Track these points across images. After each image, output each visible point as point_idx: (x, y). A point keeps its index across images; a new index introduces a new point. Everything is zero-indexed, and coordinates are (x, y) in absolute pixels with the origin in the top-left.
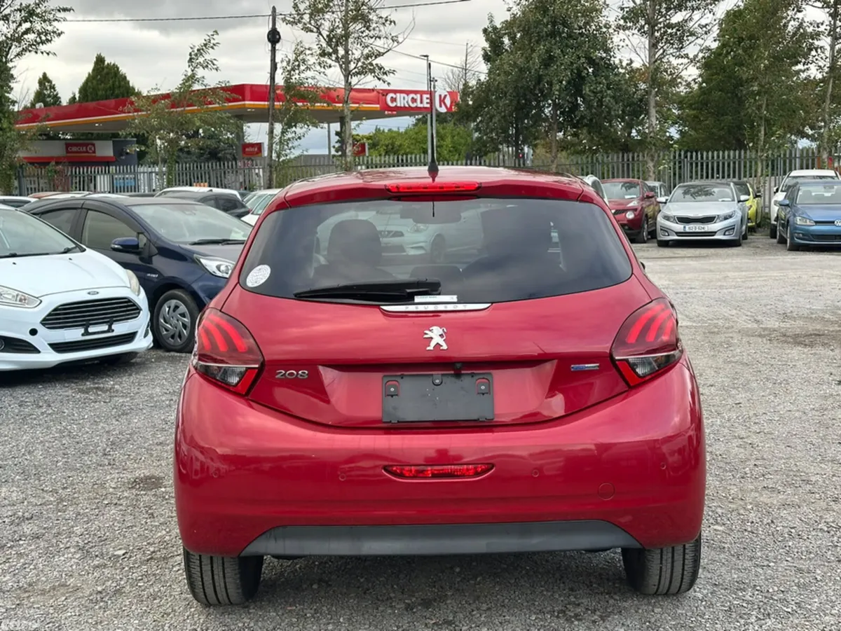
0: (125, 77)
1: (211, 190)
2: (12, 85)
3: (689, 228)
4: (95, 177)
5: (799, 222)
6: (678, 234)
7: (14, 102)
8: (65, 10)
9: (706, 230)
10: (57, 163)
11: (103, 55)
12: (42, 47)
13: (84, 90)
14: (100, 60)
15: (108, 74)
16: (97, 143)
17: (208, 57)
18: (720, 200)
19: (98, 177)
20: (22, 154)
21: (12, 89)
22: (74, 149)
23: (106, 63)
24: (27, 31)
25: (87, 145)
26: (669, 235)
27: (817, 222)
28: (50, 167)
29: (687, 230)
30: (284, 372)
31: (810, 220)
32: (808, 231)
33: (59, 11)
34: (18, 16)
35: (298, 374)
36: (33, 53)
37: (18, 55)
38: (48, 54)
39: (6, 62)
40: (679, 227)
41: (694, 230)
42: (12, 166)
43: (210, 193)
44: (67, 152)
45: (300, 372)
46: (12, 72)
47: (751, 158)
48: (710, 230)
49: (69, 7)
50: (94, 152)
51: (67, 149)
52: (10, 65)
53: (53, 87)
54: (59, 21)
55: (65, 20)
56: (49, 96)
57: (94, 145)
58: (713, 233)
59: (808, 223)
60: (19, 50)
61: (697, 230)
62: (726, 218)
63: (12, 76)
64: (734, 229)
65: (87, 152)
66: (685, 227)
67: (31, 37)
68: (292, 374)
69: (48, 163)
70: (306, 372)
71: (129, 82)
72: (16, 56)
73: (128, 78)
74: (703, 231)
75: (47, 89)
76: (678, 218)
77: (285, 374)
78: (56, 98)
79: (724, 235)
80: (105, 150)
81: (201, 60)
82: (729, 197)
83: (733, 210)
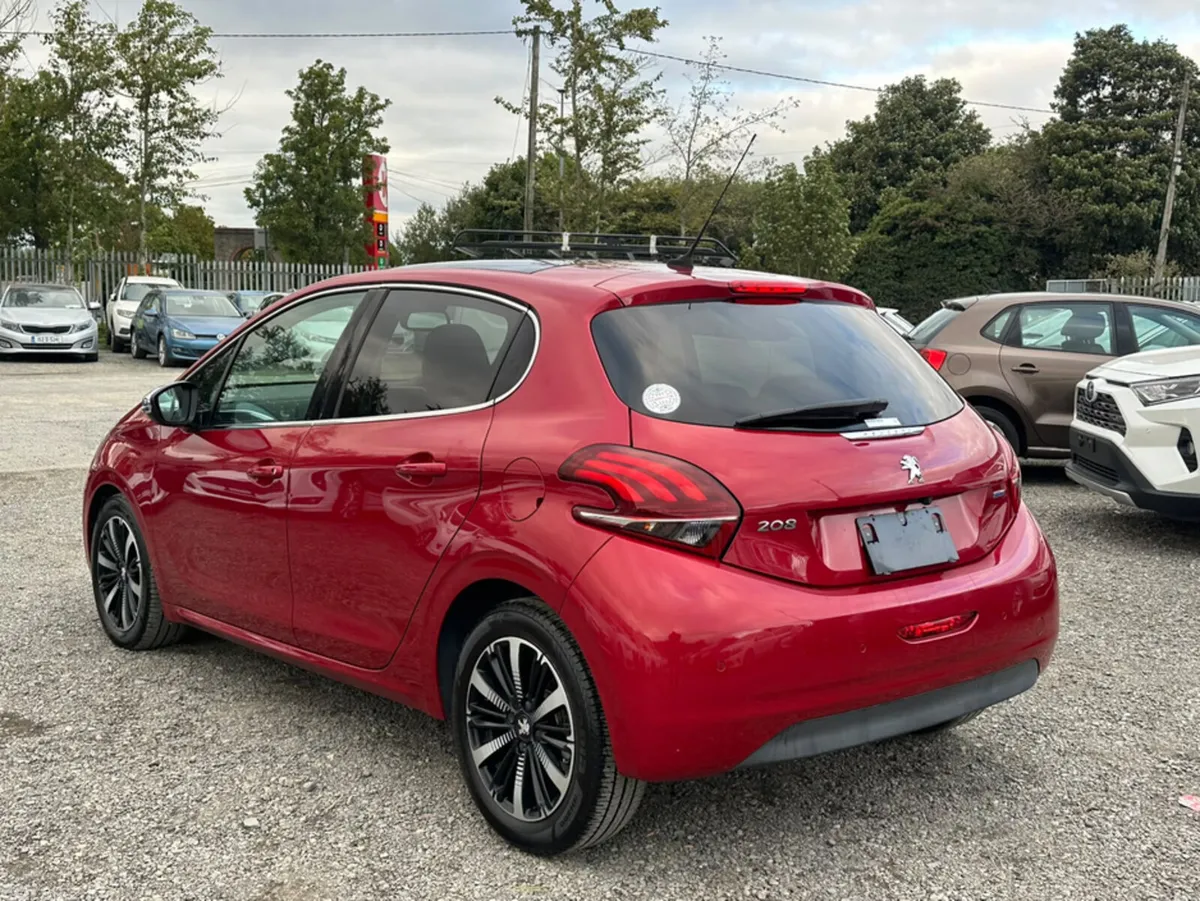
3: (39, 339)
5: (176, 335)
6: (24, 345)
9: (60, 341)
18: (68, 306)
26: (11, 347)
27: (197, 336)
29: (37, 341)
30: (767, 523)
31: (190, 333)
32: (188, 345)
35: (785, 524)
40: (27, 337)
41: (45, 342)
45: (787, 522)
47: (50, 258)
48: (65, 342)
58: (70, 346)
59: (187, 336)
61: (49, 342)
62: (82, 328)
64: (91, 341)
66: (33, 338)
68: (777, 525)
70: (794, 520)
74: (56, 342)
76: (23, 327)
77: (769, 526)
79: (82, 347)
82: (77, 304)
83: (88, 319)
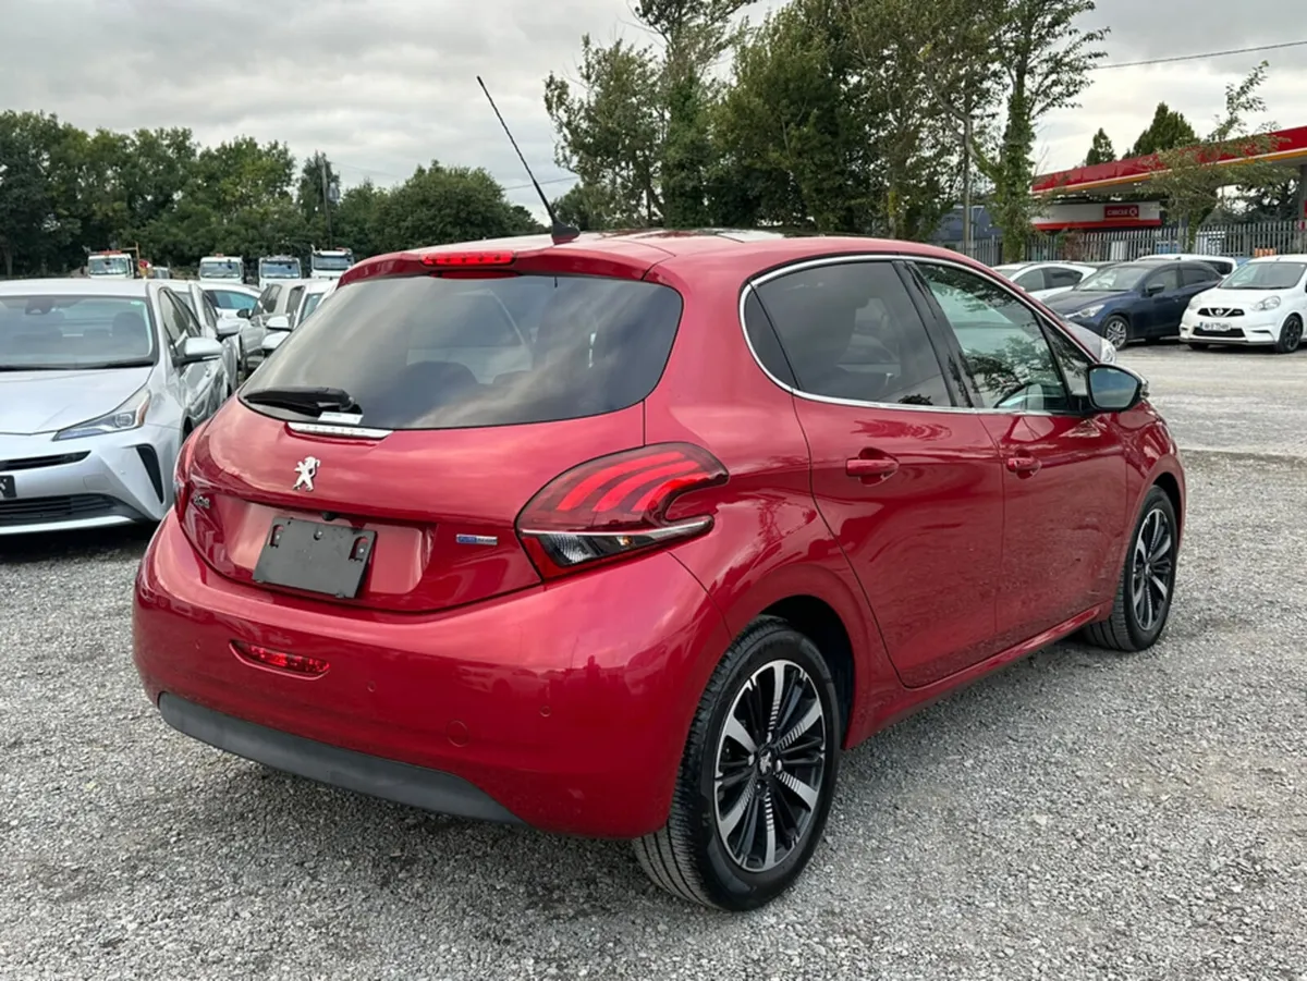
0: (1190, 128)
1: (1179, 258)
2: (1031, 144)
4: (1110, 244)
7: (1031, 164)
8: (1096, 55)
10: (1070, 230)
11: (1166, 104)
12: (1067, 100)
13: (1138, 146)
14: (1162, 109)
15: (1168, 125)
16: (1142, 205)
17: (1251, 95)
19: (1113, 244)
20: (1036, 221)
21: (1031, 149)
22: (1115, 212)
23: (1168, 113)
24: (1055, 83)
25: (1128, 208)
28: (1061, 234)
33: (1090, 57)
34: (1045, 68)
36: (1057, 107)
37: (1043, 110)
38: (1073, 106)
39: (1029, 119)
42: (1022, 233)
43: (1178, 261)
44: (1106, 216)
46: (1034, 130)
49: (1102, 51)
50: (1137, 215)
51: (1106, 213)
52: (1031, 123)
53: (1108, 144)
54: (1089, 69)
55: (1095, 67)
56: (1103, 154)
57: (1137, 207)
60: (1043, 105)
63: (1033, 135)
65: (1128, 215)
67: (1057, 90)
69: (1059, 230)
71: (1193, 132)
72: (1038, 113)
73: (1193, 128)
75: (1101, 147)
78: (1111, 156)
80: (1152, 212)
81: (1243, 99)
